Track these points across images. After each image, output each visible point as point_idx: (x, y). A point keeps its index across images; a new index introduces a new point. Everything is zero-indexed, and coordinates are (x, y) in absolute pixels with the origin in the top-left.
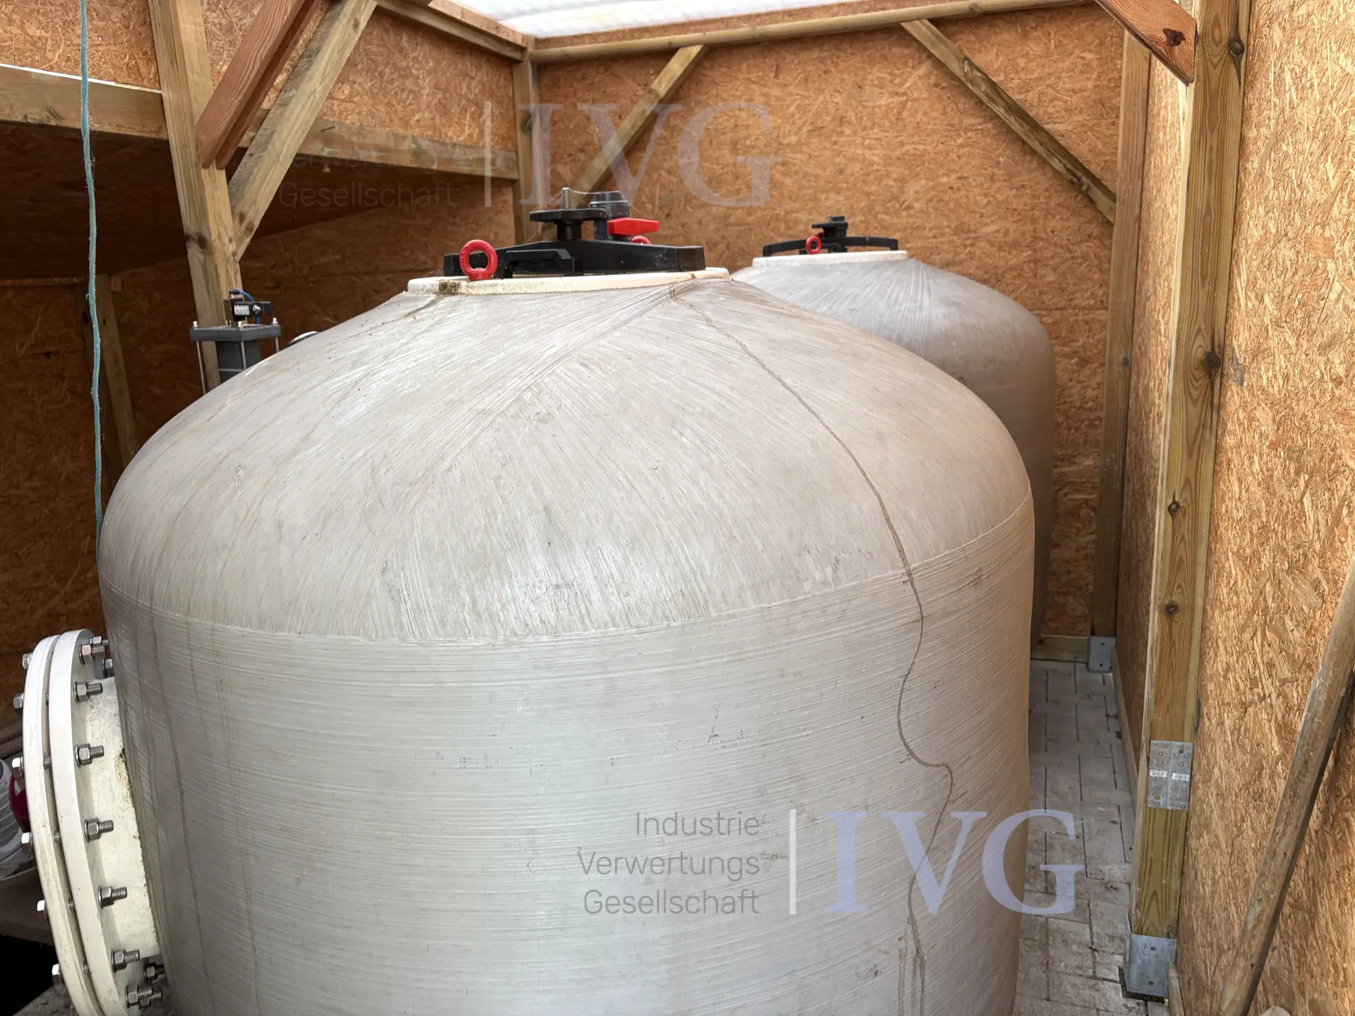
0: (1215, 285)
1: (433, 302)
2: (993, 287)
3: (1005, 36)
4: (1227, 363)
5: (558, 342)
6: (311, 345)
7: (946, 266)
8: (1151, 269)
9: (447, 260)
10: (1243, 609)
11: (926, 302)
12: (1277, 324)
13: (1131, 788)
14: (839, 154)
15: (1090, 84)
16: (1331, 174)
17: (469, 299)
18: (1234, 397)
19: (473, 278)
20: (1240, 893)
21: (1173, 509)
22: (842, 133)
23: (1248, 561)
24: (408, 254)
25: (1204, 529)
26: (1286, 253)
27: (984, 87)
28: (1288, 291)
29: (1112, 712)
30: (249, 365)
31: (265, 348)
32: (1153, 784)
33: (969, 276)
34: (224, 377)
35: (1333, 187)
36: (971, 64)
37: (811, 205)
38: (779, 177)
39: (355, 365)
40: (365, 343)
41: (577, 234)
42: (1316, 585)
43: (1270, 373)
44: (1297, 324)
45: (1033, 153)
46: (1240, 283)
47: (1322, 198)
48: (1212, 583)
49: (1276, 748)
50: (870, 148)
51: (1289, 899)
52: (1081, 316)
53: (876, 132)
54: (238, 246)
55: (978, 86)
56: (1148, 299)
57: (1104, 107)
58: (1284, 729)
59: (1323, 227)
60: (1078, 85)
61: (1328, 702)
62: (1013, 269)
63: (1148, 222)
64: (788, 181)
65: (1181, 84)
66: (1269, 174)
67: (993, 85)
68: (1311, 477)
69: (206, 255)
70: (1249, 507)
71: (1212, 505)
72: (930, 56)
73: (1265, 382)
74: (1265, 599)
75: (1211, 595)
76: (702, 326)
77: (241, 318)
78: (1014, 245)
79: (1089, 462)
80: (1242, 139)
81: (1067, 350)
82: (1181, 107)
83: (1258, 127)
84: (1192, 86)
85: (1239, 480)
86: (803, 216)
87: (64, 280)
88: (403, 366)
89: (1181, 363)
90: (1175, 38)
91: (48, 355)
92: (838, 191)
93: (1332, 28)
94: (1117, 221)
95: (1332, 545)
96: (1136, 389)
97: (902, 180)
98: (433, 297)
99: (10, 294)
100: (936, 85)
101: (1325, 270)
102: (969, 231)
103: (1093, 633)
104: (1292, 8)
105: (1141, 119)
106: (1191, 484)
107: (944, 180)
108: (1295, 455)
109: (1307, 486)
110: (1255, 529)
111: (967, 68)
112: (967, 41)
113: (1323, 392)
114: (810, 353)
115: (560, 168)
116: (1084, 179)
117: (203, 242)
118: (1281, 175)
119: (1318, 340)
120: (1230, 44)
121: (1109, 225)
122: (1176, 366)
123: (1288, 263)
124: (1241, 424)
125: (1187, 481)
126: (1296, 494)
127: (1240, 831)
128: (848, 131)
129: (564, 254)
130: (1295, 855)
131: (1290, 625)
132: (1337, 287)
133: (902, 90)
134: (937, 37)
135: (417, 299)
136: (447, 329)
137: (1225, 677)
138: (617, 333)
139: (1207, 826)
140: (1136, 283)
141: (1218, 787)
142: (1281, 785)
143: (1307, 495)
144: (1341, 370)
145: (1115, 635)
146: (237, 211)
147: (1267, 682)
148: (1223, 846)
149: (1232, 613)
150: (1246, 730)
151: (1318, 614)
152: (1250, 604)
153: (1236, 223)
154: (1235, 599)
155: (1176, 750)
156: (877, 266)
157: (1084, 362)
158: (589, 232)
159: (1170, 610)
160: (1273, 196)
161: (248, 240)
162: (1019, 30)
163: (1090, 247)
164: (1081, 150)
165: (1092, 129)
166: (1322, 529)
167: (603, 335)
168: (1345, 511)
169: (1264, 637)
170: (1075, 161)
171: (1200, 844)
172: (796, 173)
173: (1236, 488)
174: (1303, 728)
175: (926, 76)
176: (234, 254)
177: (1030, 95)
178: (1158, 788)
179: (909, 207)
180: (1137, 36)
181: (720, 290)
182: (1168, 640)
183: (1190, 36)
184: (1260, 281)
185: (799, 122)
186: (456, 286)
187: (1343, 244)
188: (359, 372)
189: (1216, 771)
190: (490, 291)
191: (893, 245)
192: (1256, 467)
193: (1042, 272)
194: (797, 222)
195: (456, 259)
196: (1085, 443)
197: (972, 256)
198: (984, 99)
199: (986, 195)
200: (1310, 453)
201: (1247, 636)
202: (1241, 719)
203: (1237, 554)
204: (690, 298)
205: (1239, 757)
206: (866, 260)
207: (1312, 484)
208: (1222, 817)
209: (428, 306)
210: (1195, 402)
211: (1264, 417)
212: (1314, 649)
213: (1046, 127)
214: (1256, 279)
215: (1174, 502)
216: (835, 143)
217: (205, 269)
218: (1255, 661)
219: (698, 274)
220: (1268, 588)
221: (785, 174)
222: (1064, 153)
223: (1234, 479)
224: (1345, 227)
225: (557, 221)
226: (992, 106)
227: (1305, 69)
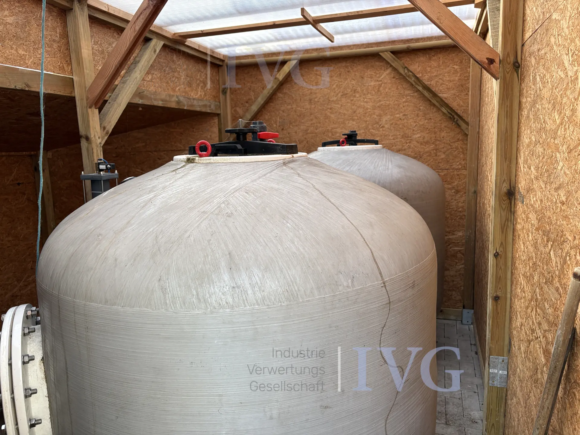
0: (510, 162)
1: (184, 166)
2: (419, 160)
3: (422, 59)
4: (517, 194)
5: (236, 183)
6: (132, 183)
7: (399, 151)
8: (484, 154)
9: (190, 148)
10: (527, 299)
11: (390, 167)
12: (537, 178)
13: (482, 377)
14: (354, 105)
15: (457, 78)
16: (557, 117)
17: (199, 165)
18: (520, 208)
19: (201, 156)
20: (530, 425)
21: (496, 255)
22: (355, 96)
23: (529, 278)
24: (173, 143)
25: (509, 264)
26: (539, 149)
27: (413, 79)
28: (541, 165)
29: (473, 343)
30: (105, 191)
31: (112, 183)
32: (491, 376)
33: (409, 156)
34: (94, 196)
35: (558, 123)
36: (408, 70)
37: (342, 125)
38: (329, 114)
39: (150, 192)
40: (155, 182)
41: (245, 138)
42: (557, 289)
43: (535, 199)
44: (545, 179)
45: (434, 105)
46: (521, 161)
47: (554, 127)
48: (514, 287)
49: (543, 360)
50: (367, 102)
51: (551, 428)
52: (455, 173)
53: (369, 96)
54: (102, 140)
55: (411, 79)
56: (483, 166)
57: (463, 87)
58: (546, 352)
59: (554, 139)
60: (452, 79)
61: (564, 341)
62: (427, 152)
63: (482, 135)
64: (332, 116)
65: (494, 79)
66: (531, 116)
67: (417, 78)
68: (553, 243)
69: (88, 144)
70: (528, 255)
71: (513, 254)
72: (391, 66)
73: (532, 202)
74: (536, 295)
75: (513, 292)
76: (296, 177)
77: (102, 170)
78: (427, 143)
79: (460, 234)
80: (520, 103)
81: (450, 186)
82: (494, 89)
83: (526, 98)
84: (499, 80)
85: (523, 243)
86: (339, 130)
87: (27, 153)
88: (170, 193)
89: (498, 192)
90: (491, 61)
91: (19, 184)
92: (353, 120)
93: (555, 59)
94: (470, 133)
95: (563, 272)
96: (480, 203)
97: (380, 116)
98: (184, 164)
99: (4, 158)
100: (394, 78)
101: (556, 157)
102: (408, 137)
103: (464, 308)
104: (539, 50)
105: (478, 92)
106: (504, 244)
107: (398, 116)
108: (546, 233)
109: (552, 247)
110: (531, 265)
111: (406, 71)
112: (406, 60)
113: (557, 208)
114: (341, 188)
115: (238, 109)
116: (455, 116)
117: (87, 139)
118: (536, 118)
119: (554, 186)
120: (514, 64)
121: (466, 135)
122: (495, 195)
123: (540, 154)
124: (523, 220)
125: (502, 243)
126: (547, 250)
127: (529, 397)
128: (357, 96)
129: (239, 146)
130: (553, 408)
131: (547, 306)
132: (561, 164)
133: (380, 79)
134: (394, 59)
135: (177, 164)
136: (190, 177)
137: (521, 328)
138: (261, 180)
139: (515, 394)
140: (478, 159)
141: (519, 377)
142: (546, 377)
143: (552, 251)
144: (564, 199)
145: (473, 309)
146: (102, 126)
147: (538, 331)
148: (522, 403)
149: (523, 301)
150: (530, 352)
151: (559, 302)
152: (530, 297)
153: (518, 136)
154: (524, 294)
155: (501, 361)
156: (369, 151)
157: (457, 192)
158: (250, 138)
159: (496, 299)
160: (533, 126)
161: (106, 138)
162: (427, 56)
163: (459, 144)
164: (454, 105)
165: (458, 96)
166: (559, 265)
167: (255, 180)
168: (568, 258)
169: (536, 311)
170: (451, 109)
171: (512, 402)
172: (336, 112)
173: (522, 247)
174: (554, 352)
175: (390, 74)
176: (100, 143)
177: (432, 82)
178: (494, 377)
179: (383, 127)
180: (475, 61)
181: (304, 162)
182: (496, 312)
183: (497, 60)
184: (529, 160)
185: (337, 92)
186: (193, 159)
187: (563, 147)
188: (151, 195)
189: (518, 370)
190: (208, 161)
191: (376, 143)
192: (530, 238)
193: (438, 154)
194: (336, 133)
195: (194, 148)
196: (459, 225)
197: (409, 147)
198: (414, 83)
199: (415, 122)
200: (552, 233)
201: (529, 310)
202: (528, 347)
203: (523, 275)
204: (291, 165)
205: (528, 364)
206: (365, 149)
207: (554, 246)
208: (521, 391)
209: (182, 167)
210: (504, 210)
211: (533, 217)
212: (558, 317)
213: (439, 95)
214: (527, 159)
215: (496, 252)
216: (352, 100)
217: (87, 150)
218: (533, 322)
219: (295, 155)
220: (537, 290)
221: (331, 113)
222: (447, 106)
223: (521, 243)
224: (563, 139)
225: (236, 133)
226: (417, 86)
227: (545, 75)
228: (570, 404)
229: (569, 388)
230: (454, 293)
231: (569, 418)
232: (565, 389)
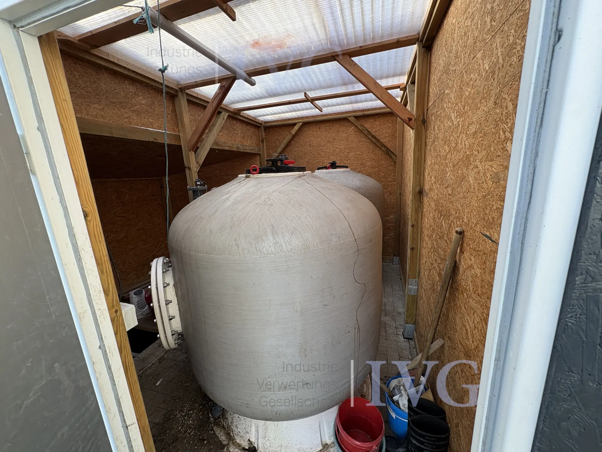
0: (420, 175)
1: (244, 180)
2: (370, 176)
3: (371, 120)
4: (424, 192)
5: (273, 188)
7: (359, 172)
8: (405, 172)
9: (247, 170)
10: (429, 248)
11: (355, 180)
12: (435, 183)
13: (404, 290)
14: (334, 147)
15: (390, 131)
16: (447, 148)
17: (252, 179)
18: (426, 200)
19: (253, 174)
20: (430, 313)
21: (413, 226)
22: (334, 142)
23: (430, 237)
24: (235, 171)
25: (419, 230)
26: (437, 167)
27: (366, 132)
28: (437, 175)
29: (399, 274)
30: (200, 196)
32: (409, 289)
33: (365, 175)
34: (194, 199)
35: (447, 151)
36: (363, 127)
37: (328, 158)
38: (320, 152)
40: (229, 189)
41: (277, 164)
42: (446, 241)
43: (434, 194)
44: (440, 183)
45: (378, 146)
46: (426, 174)
47: (445, 154)
48: (421, 243)
49: (438, 279)
50: (341, 145)
51: (442, 313)
52: (389, 183)
53: (342, 142)
54: (197, 169)
55: (365, 131)
56: (405, 179)
57: (393, 136)
58: (439, 275)
59: (445, 161)
60: (387, 131)
61: (450, 267)
62: (374, 173)
63: (404, 162)
64: (322, 153)
65: (411, 130)
66: (432, 149)
67: (369, 131)
68: (444, 217)
69: (190, 171)
70: (430, 224)
71: (421, 225)
72: (354, 125)
73: (432, 196)
74: (434, 245)
75: (421, 245)
76: (306, 184)
77: (198, 185)
78: (374, 167)
79: (392, 217)
80: (426, 142)
81: (386, 191)
82: (411, 136)
83: (429, 139)
84: (414, 130)
85: (427, 219)
86: (325, 161)
89: (413, 192)
90: (410, 119)
91: (153, 195)
92: (334, 156)
93: (446, 116)
94: (397, 161)
95: (449, 231)
96: (403, 199)
97: (348, 153)
100: (356, 131)
101: (446, 170)
102: (364, 164)
103: (394, 256)
104: (437, 112)
105: (402, 138)
106: (416, 220)
107: (358, 152)
108: (440, 212)
109: (443, 219)
110: (431, 229)
111: (362, 127)
112: (362, 122)
113: (446, 198)
114: (331, 190)
115: (270, 151)
116: (390, 152)
117: (189, 168)
118: (435, 149)
119: (445, 186)
120: (423, 120)
121: (396, 162)
122: (412, 193)
123: (437, 169)
124: (427, 206)
125: (415, 219)
126: (441, 221)
127: (430, 299)
128: (336, 142)
129: (274, 168)
130: (443, 303)
131: (440, 250)
132: (449, 173)
133: (348, 132)
134: (356, 120)
135: (240, 179)
136: (247, 186)
137: (425, 264)
139: (422, 298)
140: (402, 175)
141: (424, 289)
142: (439, 288)
143: (443, 221)
144: (450, 192)
145: (399, 256)
146: (197, 161)
147: (435, 264)
148: (426, 303)
149: (426, 249)
150: (431, 275)
151: (447, 248)
152: (431, 247)
153: (425, 161)
154: (427, 246)
155: (414, 281)
156: (344, 172)
157: (391, 194)
158: (279, 163)
159: (412, 249)
160: (433, 154)
161: (199, 168)
162: (374, 119)
163: (392, 168)
164: (389, 146)
165: (391, 141)
166: (447, 228)
168: (452, 224)
169: (434, 254)
170: (387, 148)
171: (420, 302)
172: (324, 151)
173: (427, 221)
174: (444, 274)
175: (353, 129)
176: (196, 171)
177: (377, 134)
178: (410, 290)
179: (350, 159)
180: (402, 119)
181: (310, 176)
182: (412, 257)
183: (413, 119)
184: (431, 174)
185: (325, 140)
186: (249, 176)
187: (450, 164)
189: (424, 285)
190: (257, 177)
191: (347, 167)
192: (431, 215)
193: (380, 173)
194: (325, 162)
195: (250, 170)
196: (391, 212)
197: (364, 170)
198: (367, 134)
199: (367, 156)
200: (443, 212)
201: (430, 254)
202: (429, 273)
203: (427, 235)
204: (303, 178)
205: (429, 282)
206: (341, 171)
207: (444, 218)
208: (425, 296)
210: (417, 201)
211: (433, 204)
212: (446, 255)
213: (381, 140)
214: (430, 173)
215: (413, 224)
216: (333, 144)
217: (189, 174)
218: (432, 259)
219: (305, 172)
220: (435, 242)
221: (322, 152)
222: (385, 146)
223: (426, 218)
224: (450, 160)
225: (271, 161)
226: (368, 136)
227: (440, 125)
228: (453, 300)
229: (452, 292)
230: (389, 248)
231: (453, 307)
232: (450, 293)
